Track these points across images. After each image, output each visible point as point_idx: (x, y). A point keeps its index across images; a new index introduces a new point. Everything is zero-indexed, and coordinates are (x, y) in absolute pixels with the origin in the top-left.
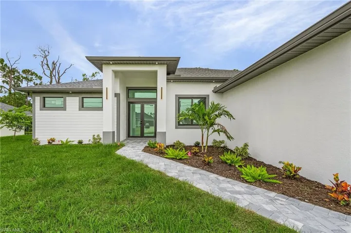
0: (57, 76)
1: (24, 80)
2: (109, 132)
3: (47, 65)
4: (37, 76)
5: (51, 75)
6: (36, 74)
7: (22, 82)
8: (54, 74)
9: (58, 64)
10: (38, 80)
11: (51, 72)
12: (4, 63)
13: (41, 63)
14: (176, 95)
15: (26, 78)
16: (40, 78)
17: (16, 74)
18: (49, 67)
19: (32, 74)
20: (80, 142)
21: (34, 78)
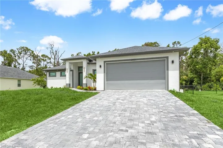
0: (57, 58)
1: (42, 61)
2: (68, 84)
3: (53, 52)
4: (48, 58)
5: (55, 58)
6: (48, 57)
7: (41, 62)
8: (56, 57)
9: (58, 51)
10: (49, 60)
11: (55, 57)
12: (34, 53)
13: (50, 52)
14: (93, 70)
15: (43, 60)
16: (50, 59)
17: (39, 58)
18: (53, 54)
19: (46, 57)
20: (60, 88)
21: (47, 59)
